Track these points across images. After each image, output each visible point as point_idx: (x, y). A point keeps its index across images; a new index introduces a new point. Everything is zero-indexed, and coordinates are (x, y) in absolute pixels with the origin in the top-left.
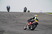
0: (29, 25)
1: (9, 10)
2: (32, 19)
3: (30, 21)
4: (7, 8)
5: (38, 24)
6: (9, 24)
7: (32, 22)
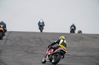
0: (49, 56)
1: (43, 28)
2: (55, 43)
3: (52, 47)
4: (39, 24)
5: (65, 52)
6: (38, 55)
7: (54, 50)
